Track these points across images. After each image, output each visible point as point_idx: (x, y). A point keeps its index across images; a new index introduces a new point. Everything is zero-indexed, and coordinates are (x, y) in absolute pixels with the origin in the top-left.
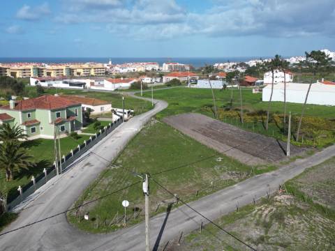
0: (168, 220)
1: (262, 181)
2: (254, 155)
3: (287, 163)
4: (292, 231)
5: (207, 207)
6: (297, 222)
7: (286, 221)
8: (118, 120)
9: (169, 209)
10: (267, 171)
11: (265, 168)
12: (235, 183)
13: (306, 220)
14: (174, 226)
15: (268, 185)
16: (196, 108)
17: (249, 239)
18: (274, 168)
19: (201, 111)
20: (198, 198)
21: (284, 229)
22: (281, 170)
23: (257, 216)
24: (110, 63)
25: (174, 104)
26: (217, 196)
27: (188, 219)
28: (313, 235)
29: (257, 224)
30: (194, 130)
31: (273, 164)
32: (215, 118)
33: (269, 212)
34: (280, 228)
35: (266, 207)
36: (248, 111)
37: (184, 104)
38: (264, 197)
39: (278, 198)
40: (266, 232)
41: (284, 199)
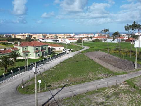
0: (60, 91)
1: (117, 78)
2: (119, 68)
3: (134, 72)
4: (121, 101)
5: (83, 87)
6: (125, 97)
7: (120, 96)
8: (64, 53)
9: (63, 87)
10: (122, 74)
11: (121, 73)
12: (102, 78)
13: (131, 97)
14: (62, 94)
15: (119, 80)
16: (101, 49)
17: (95, 103)
18: (126, 73)
19: (103, 51)
20: (80, 83)
21: (117, 99)
22: (129, 74)
23: (106, 93)
24: (74, 34)
25: (92, 48)
26: (90, 83)
27: (70, 92)
28: (131, 103)
29: (103, 96)
30: (95, 57)
31: (127, 71)
32: (108, 53)
33: (114, 91)
34: (115, 99)
35: (113, 89)
36: (125, 51)
37: (96, 48)
38: (114, 85)
39: (121, 86)
40: (106, 100)
41: (124, 86)
